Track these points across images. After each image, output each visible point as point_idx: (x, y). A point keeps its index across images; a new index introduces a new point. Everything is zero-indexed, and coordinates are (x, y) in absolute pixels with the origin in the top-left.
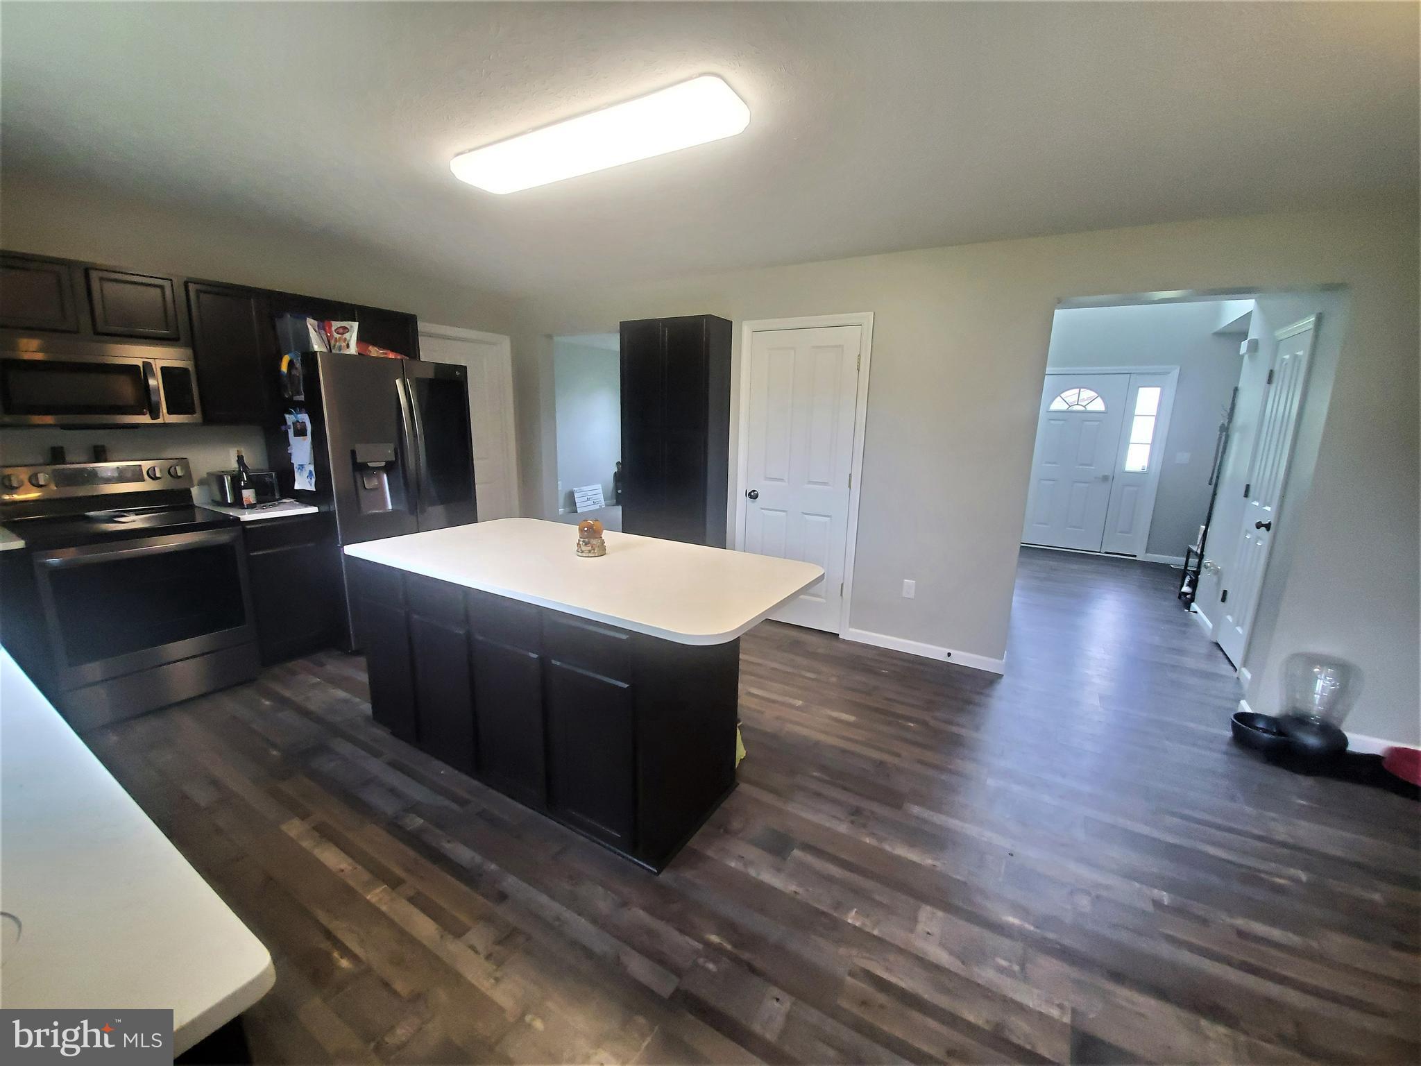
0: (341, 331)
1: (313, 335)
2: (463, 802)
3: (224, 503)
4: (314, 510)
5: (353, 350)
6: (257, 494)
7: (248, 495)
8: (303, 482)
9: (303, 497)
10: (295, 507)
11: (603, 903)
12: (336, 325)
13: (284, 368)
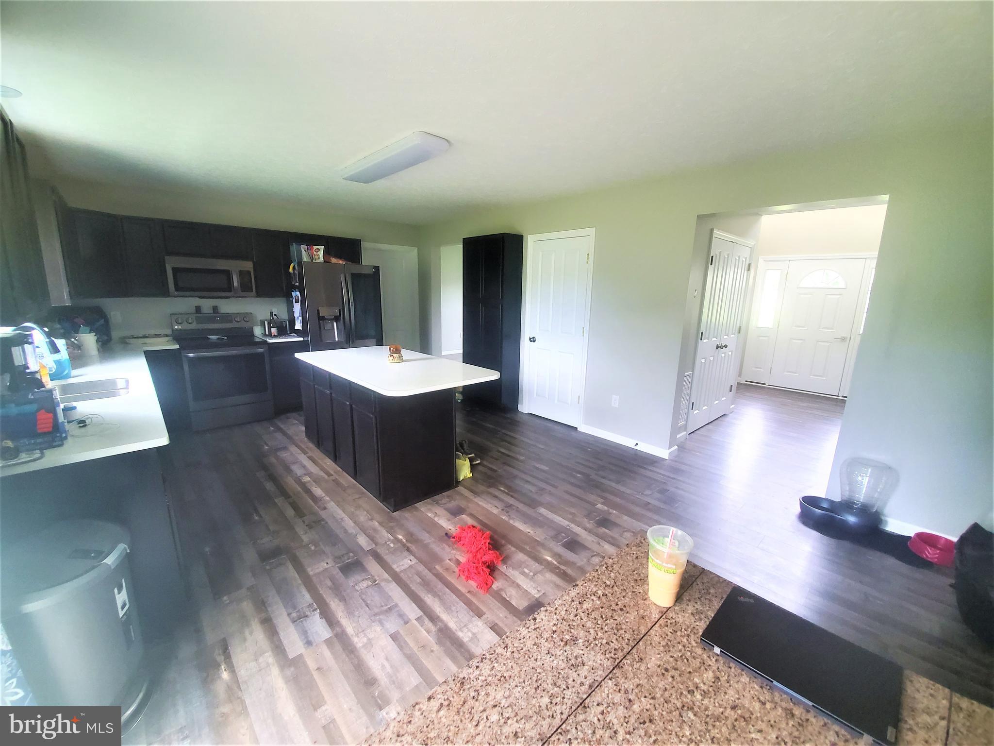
0: (317, 250)
1: (304, 253)
2: (329, 475)
3: (265, 335)
4: (302, 339)
5: (321, 259)
6: (278, 331)
7: (274, 331)
8: (298, 326)
9: (298, 333)
10: (296, 337)
11: (362, 517)
12: (315, 247)
13: (291, 270)
